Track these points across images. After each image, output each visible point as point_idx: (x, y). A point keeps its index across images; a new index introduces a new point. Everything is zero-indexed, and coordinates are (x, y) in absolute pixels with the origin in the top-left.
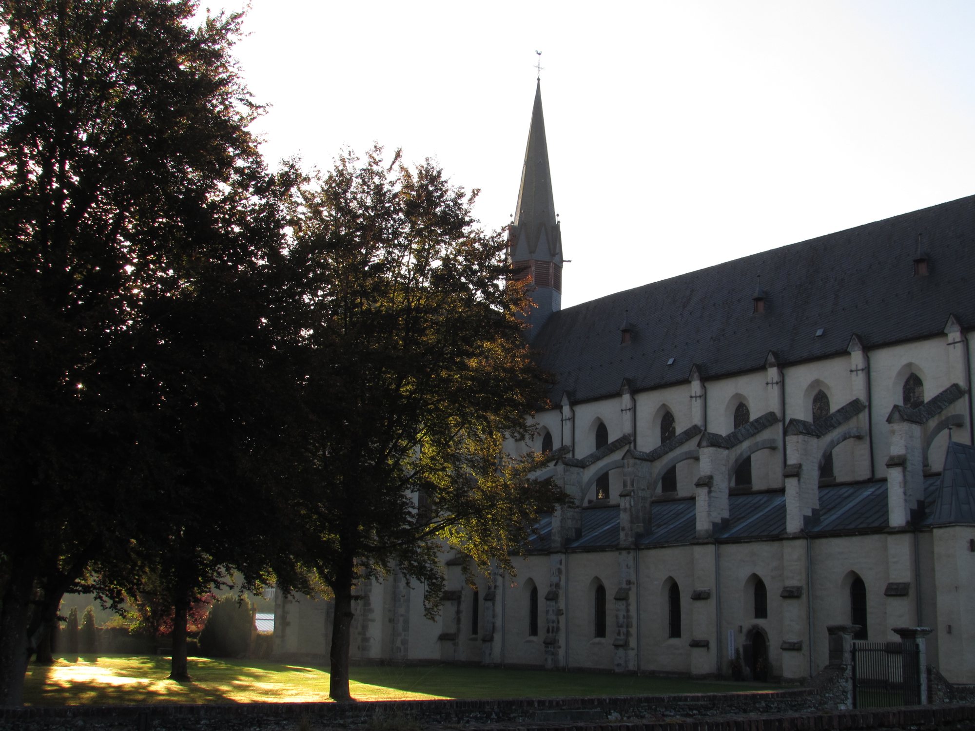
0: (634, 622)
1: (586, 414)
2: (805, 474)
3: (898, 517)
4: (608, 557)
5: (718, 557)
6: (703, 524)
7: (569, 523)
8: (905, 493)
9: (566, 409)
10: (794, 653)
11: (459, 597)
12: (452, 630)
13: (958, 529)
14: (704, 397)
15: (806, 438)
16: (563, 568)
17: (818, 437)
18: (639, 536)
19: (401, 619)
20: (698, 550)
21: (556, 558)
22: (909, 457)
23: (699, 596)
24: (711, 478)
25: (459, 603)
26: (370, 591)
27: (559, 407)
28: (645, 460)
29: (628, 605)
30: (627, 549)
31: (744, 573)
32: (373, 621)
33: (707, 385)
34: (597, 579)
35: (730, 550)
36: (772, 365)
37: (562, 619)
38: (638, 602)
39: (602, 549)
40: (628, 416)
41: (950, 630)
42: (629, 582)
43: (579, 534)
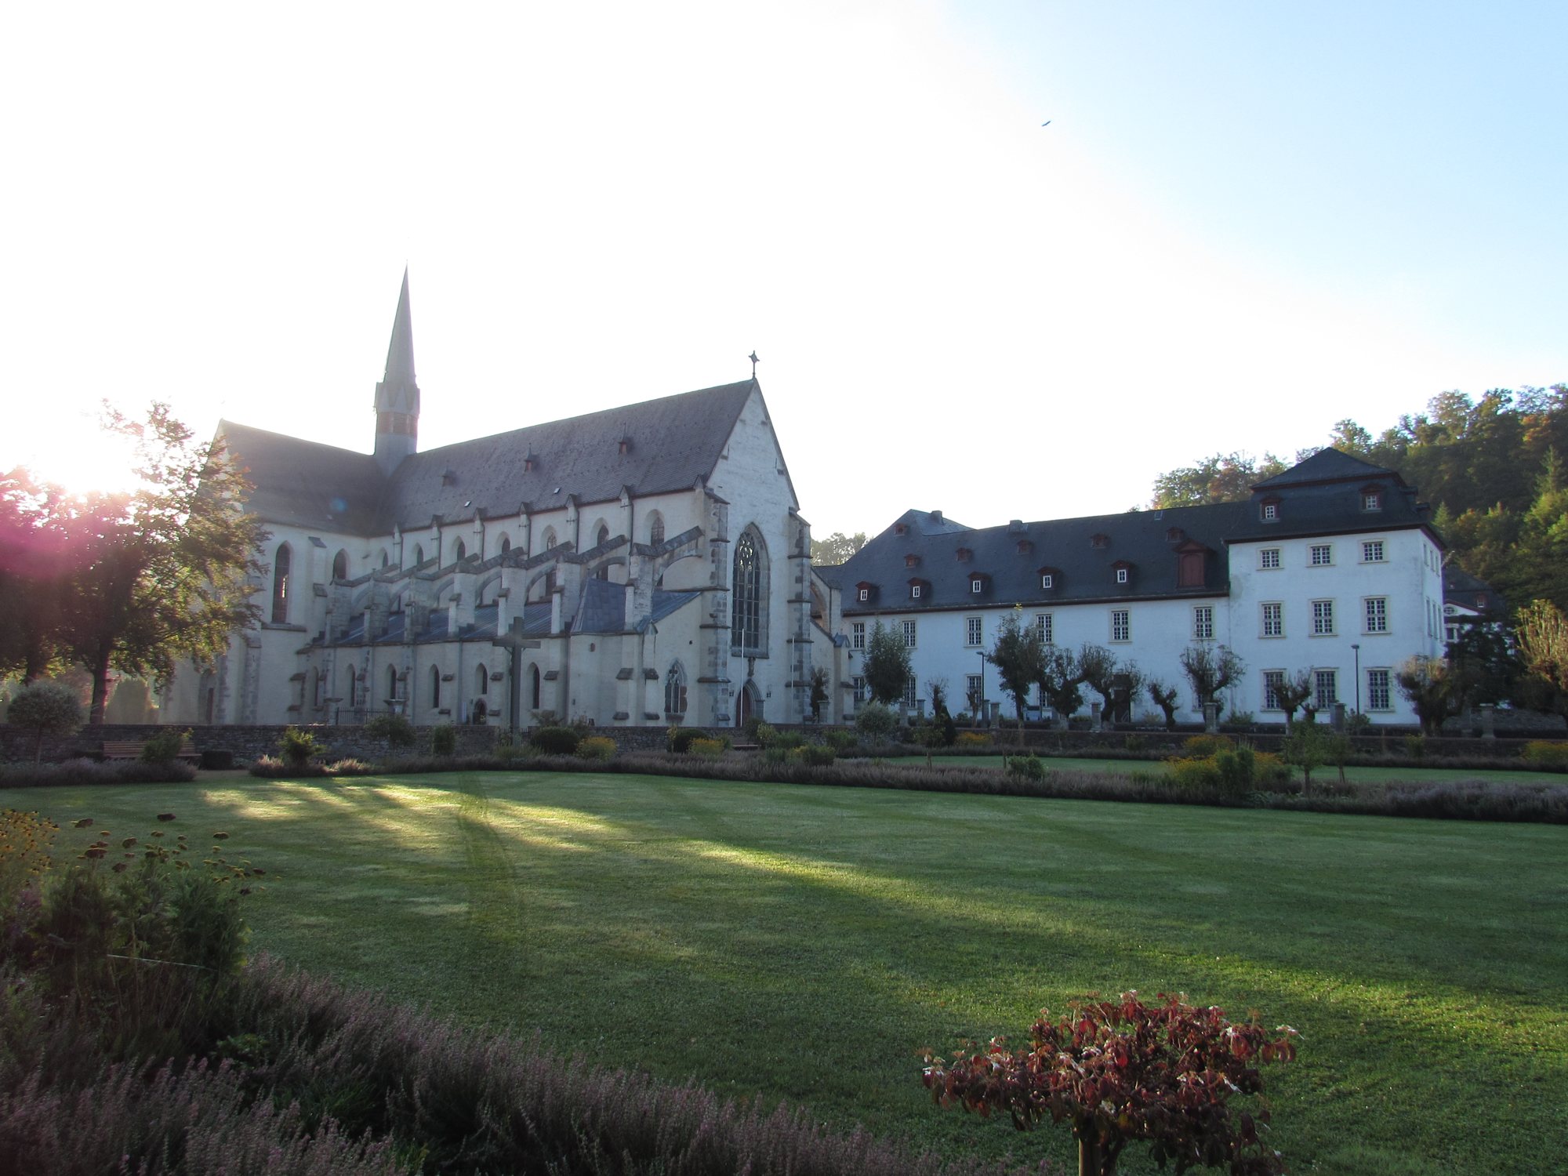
0: (411, 698)
1: (411, 539)
2: (511, 596)
3: (556, 628)
4: (397, 650)
5: (461, 650)
6: (452, 628)
7: (377, 624)
8: (561, 611)
9: (397, 535)
10: (496, 718)
11: (304, 678)
12: (298, 703)
13: (583, 636)
14: (483, 532)
15: (516, 570)
16: (370, 657)
17: (527, 569)
18: (418, 635)
19: (251, 695)
20: (449, 646)
21: (366, 649)
22: (567, 586)
23: (448, 679)
24: (459, 595)
25: (304, 682)
26: (226, 673)
27: (392, 534)
28: (427, 580)
29: (406, 685)
30: (408, 644)
31: (475, 663)
32: (228, 696)
33: (486, 524)
34: (391, 666)
35: (468, 646)
36: (523, 513)
37: (368, 695)
38: (415, 682)
39: (395, 644)
40: (436, 543)
41: (574, 702)
42: (408, 668)
43: (385, 632)
